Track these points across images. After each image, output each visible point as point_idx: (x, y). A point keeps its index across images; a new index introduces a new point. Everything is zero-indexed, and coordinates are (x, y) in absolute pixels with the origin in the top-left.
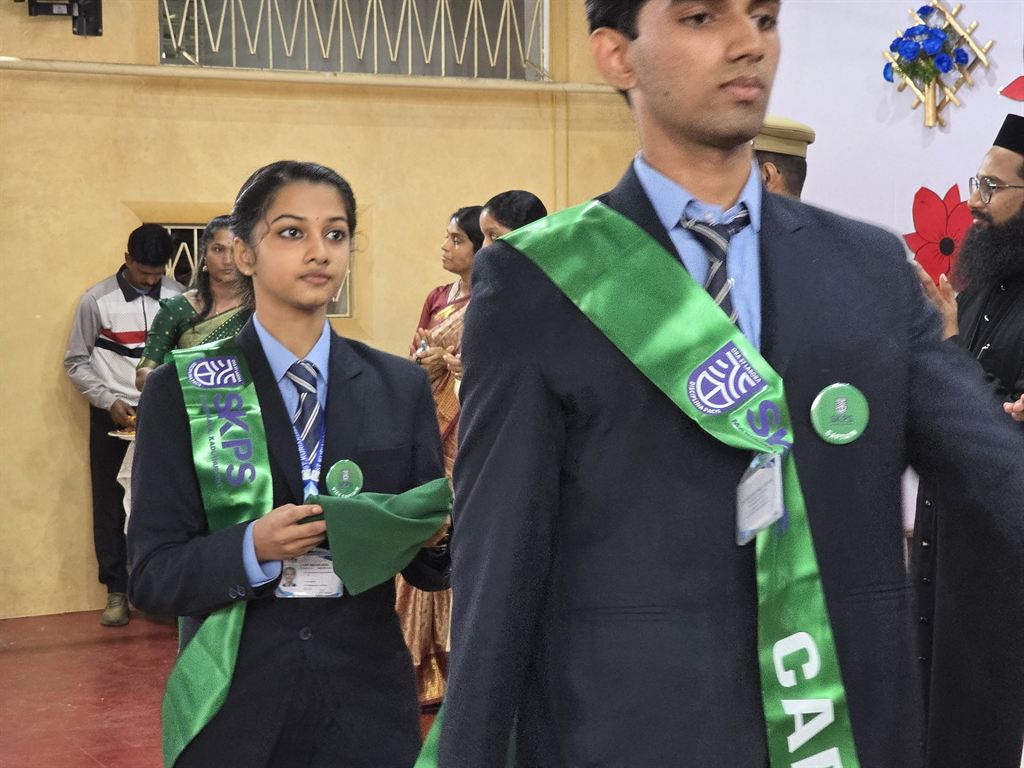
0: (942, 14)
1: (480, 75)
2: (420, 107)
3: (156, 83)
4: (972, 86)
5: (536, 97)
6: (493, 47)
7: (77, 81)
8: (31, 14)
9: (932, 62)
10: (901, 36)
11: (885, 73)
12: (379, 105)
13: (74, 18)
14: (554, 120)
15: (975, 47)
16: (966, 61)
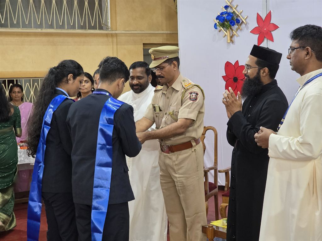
0: (231, 8)
1: (89, 29)
2: (70, 39)
4: (241, 30)
5: (107, 35)
6: (92, 20)
9: (229, 23)
10: (219, 15)
11: (215, 27)
12: (57, 39)
14: (113, 42)
15: (241, 18)
16: (240, 22)
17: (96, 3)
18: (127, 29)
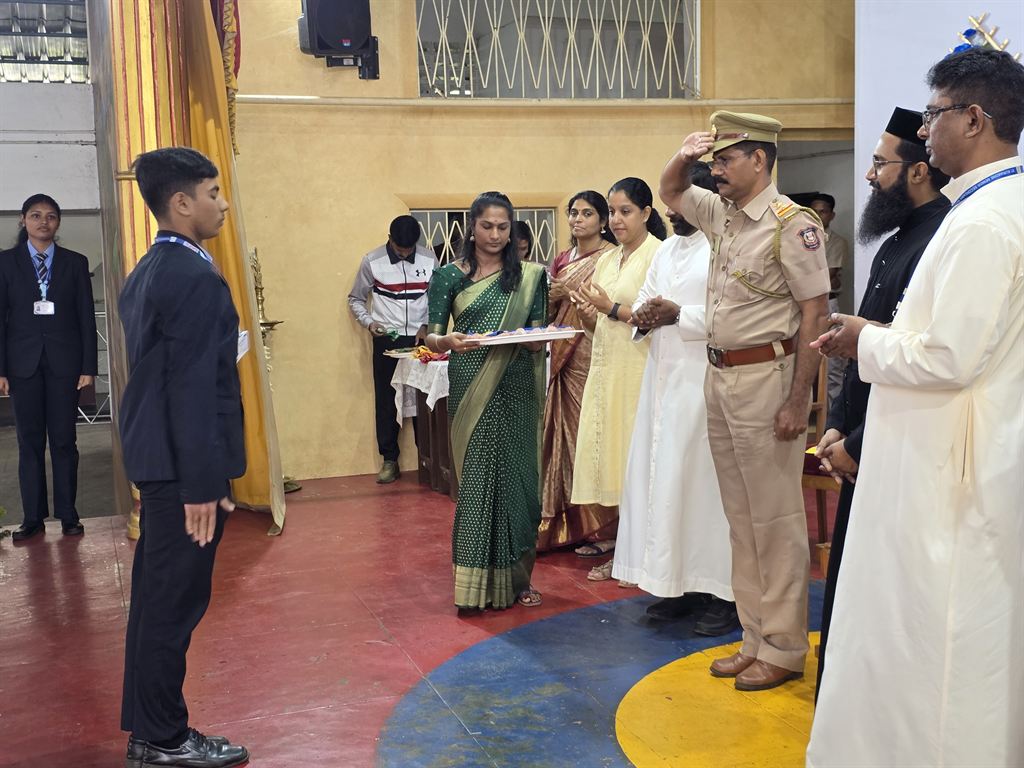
0: (982, 34)
1: (649, 97)
2: (605, 121)
3: (417, 111)
5: (691, 110)
6: (659, 76)
7: (361, 111)
8: (328, 66)
12: (575, 121)
13: (360, 68)
17: (669, 36)
18: (740, 96)
